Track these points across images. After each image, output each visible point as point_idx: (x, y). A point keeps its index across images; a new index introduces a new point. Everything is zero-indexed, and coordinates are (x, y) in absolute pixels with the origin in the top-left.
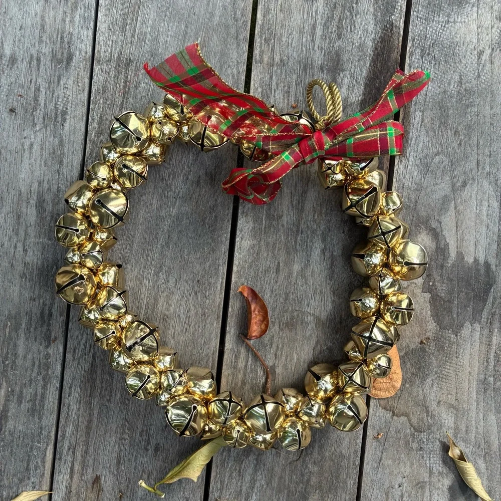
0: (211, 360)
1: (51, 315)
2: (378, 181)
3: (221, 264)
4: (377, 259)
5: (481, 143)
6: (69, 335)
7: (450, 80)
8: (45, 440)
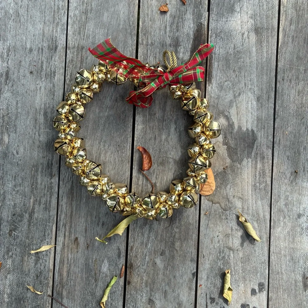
0: (126, 182)
1: (52, 164)
2: (197, 94)
3: (129, 137)
4: (198, 130)
5: (246, 75)
6: (61, 173)
7: (229, 47)
8: (52, 222)
